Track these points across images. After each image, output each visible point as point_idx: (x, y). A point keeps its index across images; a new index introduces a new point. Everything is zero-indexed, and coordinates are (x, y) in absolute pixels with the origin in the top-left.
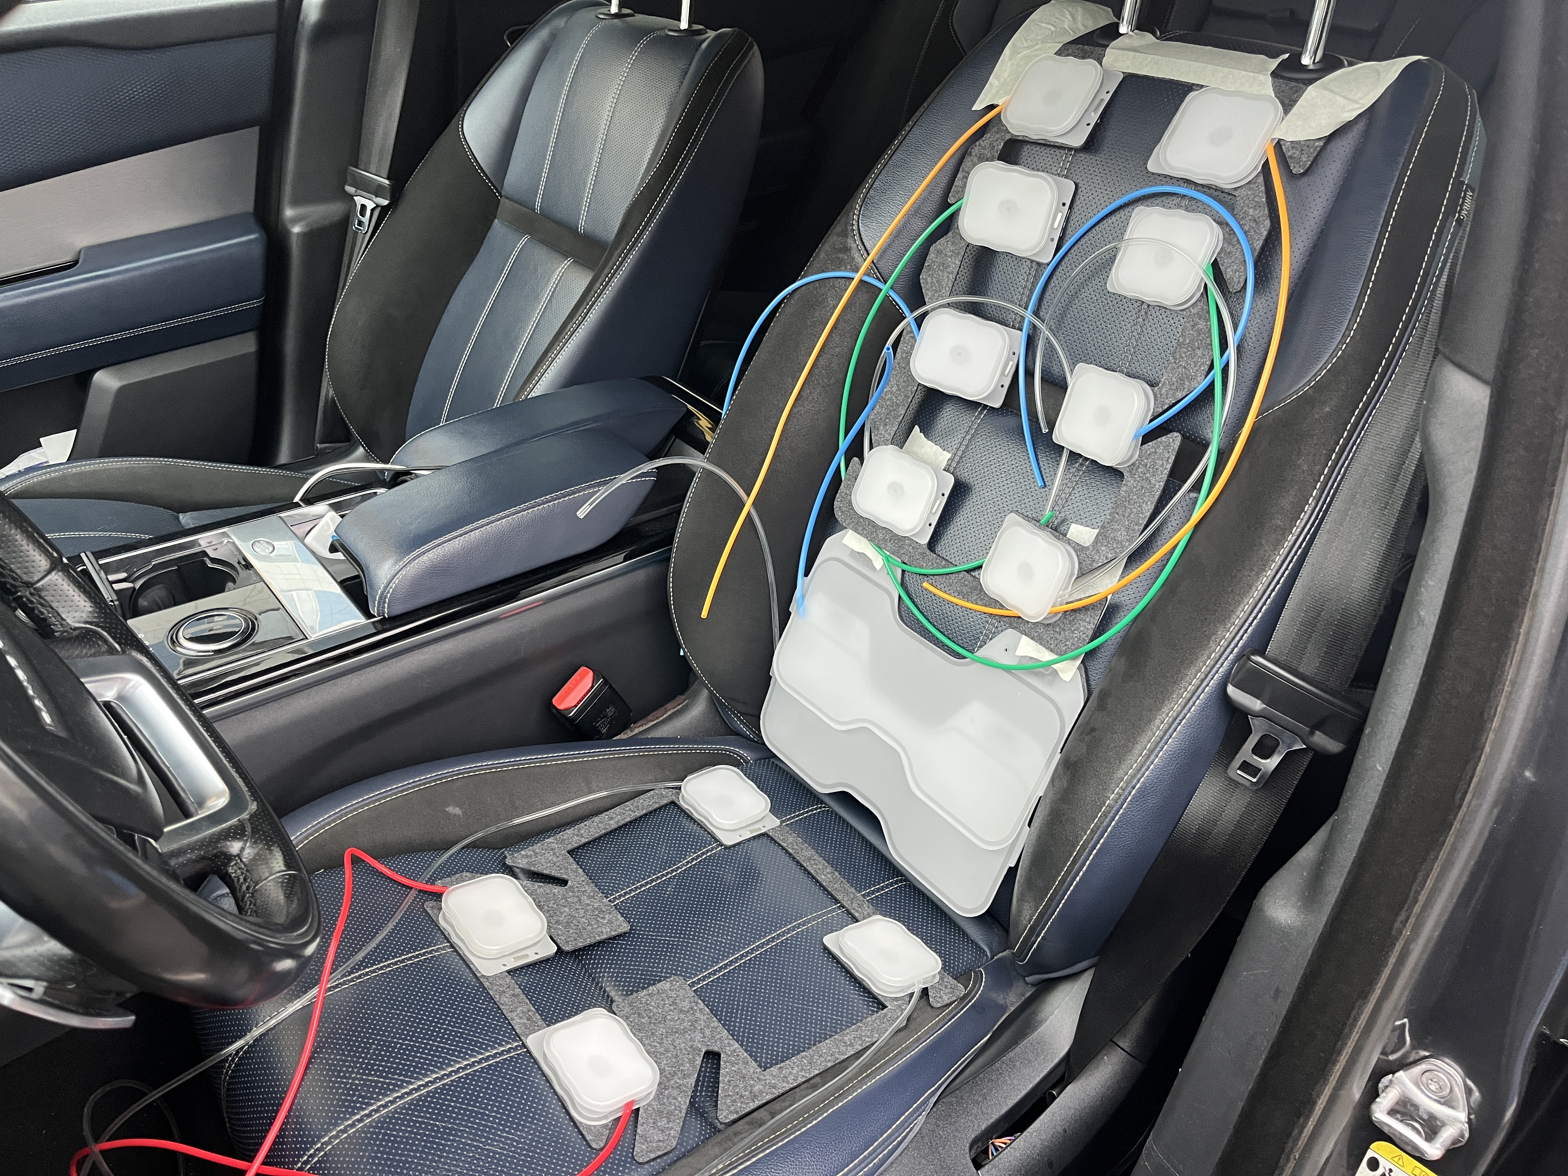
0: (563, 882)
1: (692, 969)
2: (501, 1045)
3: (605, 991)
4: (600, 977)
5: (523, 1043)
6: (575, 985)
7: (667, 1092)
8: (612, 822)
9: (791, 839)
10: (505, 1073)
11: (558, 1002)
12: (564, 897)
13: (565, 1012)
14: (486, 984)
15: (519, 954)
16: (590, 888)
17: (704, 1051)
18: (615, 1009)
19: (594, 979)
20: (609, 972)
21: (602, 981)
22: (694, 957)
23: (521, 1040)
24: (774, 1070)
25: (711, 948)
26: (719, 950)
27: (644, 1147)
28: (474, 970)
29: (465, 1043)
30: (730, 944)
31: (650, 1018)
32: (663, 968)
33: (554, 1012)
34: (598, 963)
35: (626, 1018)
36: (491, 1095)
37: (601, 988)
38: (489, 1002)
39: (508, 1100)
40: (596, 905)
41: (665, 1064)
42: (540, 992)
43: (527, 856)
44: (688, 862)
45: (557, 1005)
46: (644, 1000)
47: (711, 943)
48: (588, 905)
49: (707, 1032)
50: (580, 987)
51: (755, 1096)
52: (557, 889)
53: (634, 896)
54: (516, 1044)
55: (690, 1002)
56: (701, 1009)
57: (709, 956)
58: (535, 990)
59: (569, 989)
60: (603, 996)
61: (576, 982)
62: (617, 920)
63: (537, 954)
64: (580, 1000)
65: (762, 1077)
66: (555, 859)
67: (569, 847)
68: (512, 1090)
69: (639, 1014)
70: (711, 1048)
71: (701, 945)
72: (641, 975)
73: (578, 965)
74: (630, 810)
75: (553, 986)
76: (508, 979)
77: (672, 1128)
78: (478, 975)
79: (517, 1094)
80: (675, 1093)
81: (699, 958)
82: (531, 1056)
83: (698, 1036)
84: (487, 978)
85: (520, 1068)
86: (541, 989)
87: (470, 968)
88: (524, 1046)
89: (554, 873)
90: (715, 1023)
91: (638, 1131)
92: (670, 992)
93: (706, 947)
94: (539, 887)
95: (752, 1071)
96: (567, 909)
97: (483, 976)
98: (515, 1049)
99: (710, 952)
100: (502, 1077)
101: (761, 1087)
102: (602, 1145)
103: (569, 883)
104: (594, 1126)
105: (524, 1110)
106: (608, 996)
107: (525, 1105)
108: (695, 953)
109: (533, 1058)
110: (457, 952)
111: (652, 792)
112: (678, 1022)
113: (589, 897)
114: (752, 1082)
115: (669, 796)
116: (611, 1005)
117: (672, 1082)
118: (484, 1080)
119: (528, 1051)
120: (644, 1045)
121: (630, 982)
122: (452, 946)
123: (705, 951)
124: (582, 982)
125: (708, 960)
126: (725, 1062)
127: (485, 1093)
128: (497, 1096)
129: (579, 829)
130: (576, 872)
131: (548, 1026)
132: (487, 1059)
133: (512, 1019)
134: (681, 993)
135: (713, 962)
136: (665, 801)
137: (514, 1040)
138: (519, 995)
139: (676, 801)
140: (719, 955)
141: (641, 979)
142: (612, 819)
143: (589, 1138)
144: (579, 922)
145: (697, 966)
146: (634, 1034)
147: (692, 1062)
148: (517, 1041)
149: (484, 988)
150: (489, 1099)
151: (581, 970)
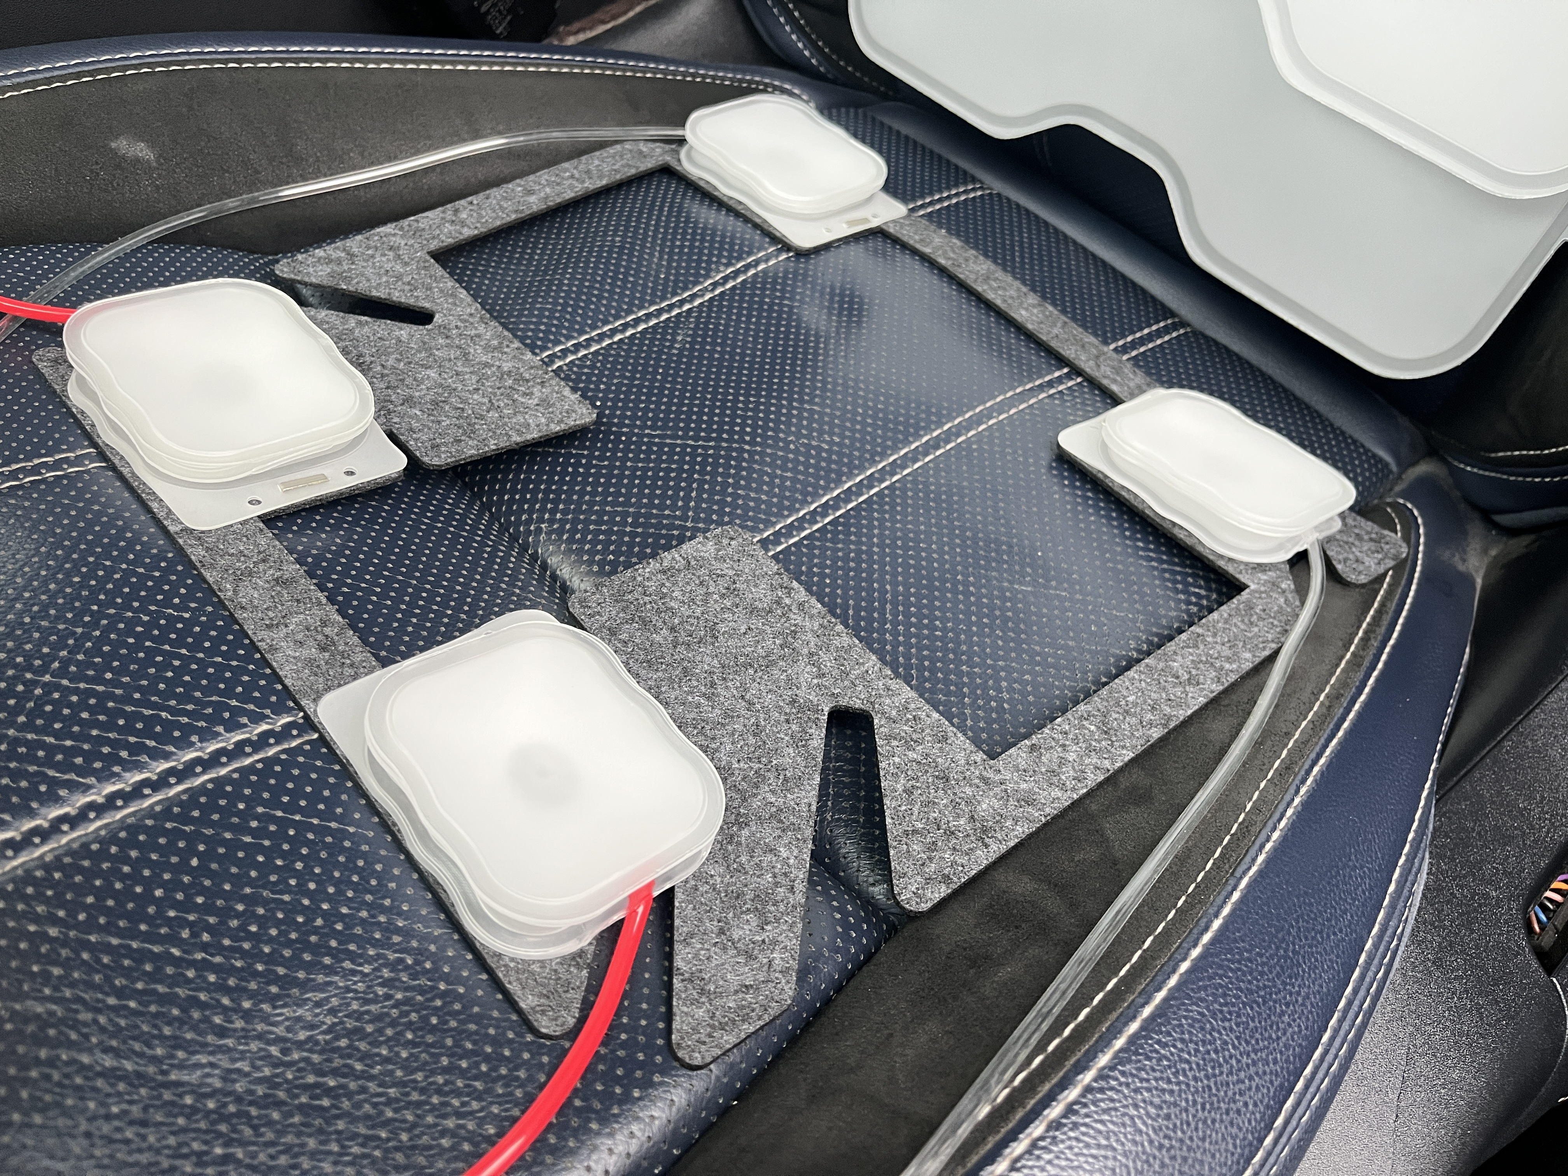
0: (422, 317)
1: (757, 509)
2: (232, 726)
3: (544, 567)
4: (528, 532)
5: (306, 717)
6: (464, 553)
7: (745, 832)
8: (532, 199)
9: (937, 241)
10: (245, 816)
11: (416, 596)
12: (424, 346)
13: (437, 622)
14: (196, 553)
15: (298, 475)
16: (491, 331)
17: (827, 710)
18: (576, 609)
19: (514, 538)
20: (551, 521)
21: (537, 543)
22: (761, 483)
23: (301, 708)
24: (1019, 754)
25: (796, 462)
26: (817, 467)
27: (700, 1013)
28: (161, 515)
29: (110, 726)
30: (840, 454)
31: (673, 629)
32: (686, 508)
33: (404, 623)
34: (523, 500)
35: (611, 634)
36: (191, 890)
37: (534, 557)
38: (203, 603)
39: (252, 901)
40: (506, 366)
41: (731, 754)
42: (362, 571)
43: (329, 261)
44: (715, 285)
45: (412, 605)
46: (652, 586)
47: (796, 452)
48: (487, 365)
49: (827, 660)
50: (478, 556)
51: (985, 830)
52: (404, 331)
53: (597, 352)
54: (286, 719)
55: (773, 588)
56: (801, 605)
57: (794, 480)
58: (347, 567)
59: (446, 562)
60: (542, 576)
61: (467, 546)
62: (563, 398)
63: (350, 473)
64: (480, 591)
65: (990, 774)
66: (399, 268)
67: (434, 245)
68: (265, 869)
69: (645, 623)
70: (844, 702)
71: (773, 456)
72: (635, 524)
73: (470, 505)
74: (572, 177)
75: (402, 555)
76: (266, 539)
77: (775, 942)
78: (172, 529)
79: (283, 881)
80: (768, 834)
81: (771, 484)
82: (333, 755)
83: (805, 673)
84: (200, 537)
85: (296, 795)
86: (366, 563)
87: (149, 510)
88: (310, 724)
89: (399, 296)
90: (844, 638)
91: (678, 962)
92: (716, 565)
93: (786, 460)
94: (360, 323)
95: (961, 758)
96: (432, 373)
97: (189, 531)
98: (284, 734)
99: (794, 470)
100: (232, 828)
101: (996, 804)
102: (571, 1021)
103: (438, 319)
104: (542, 963)
105: (307, 929)
106: (554, 577)
107: (312, 912)
108: (762, 473)
109: (339, 761)
110: (113, 468)
111: (618, 147)
112: (749, 639)
113: (487, 348)
114: (969, 791)
115: (657, 156)
116: (564, 601)
117: (756, 803)
118: (172, 843)
119: (324, 741)
120: (666, 705)
121: (608, 543)
122: (102, 455)
123: (784, 469)
124: (483, 544)
125: (793, 490)
126: (889, 738)
127: (171, 887)
128: (211, 894)
129: (456, 211)
130: (453, 295)
131: (385, 663)
132: (187, 771)
133: (273, 649)
134: (747, 566)
135: (805, 494)
136: (649, 164)
137: (279, 709)
138: (293, 580)
139: (674, 164)
140: (818, 477)
141: (633, 535)
142: (530, 192)
143: (527, 1001)
144: (465, 401)
145: (769, 504)
146: (636, 676)
147: (800, 741)
148: (289, 711)
149: (190, 564)
150: (187, 906)
151: (480, 516)
